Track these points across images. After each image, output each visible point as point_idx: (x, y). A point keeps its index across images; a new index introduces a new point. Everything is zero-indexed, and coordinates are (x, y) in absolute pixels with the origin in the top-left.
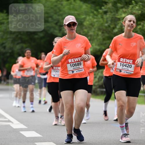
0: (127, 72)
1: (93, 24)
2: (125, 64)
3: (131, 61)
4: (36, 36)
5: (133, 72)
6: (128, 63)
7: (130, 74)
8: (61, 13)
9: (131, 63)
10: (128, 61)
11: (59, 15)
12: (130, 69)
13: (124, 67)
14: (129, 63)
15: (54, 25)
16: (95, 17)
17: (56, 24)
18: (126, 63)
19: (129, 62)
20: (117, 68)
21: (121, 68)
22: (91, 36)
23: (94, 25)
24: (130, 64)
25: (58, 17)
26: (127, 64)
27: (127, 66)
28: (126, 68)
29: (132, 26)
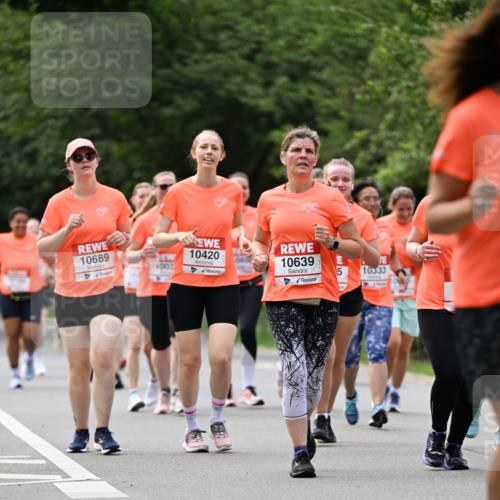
0: (209, 271)
1: (408, 58)
2: (202, 251)
3: (216, 241)
4: (167, 111)
5: (223, 270)
6: (209, 248)
7: (216, 274)
8: (271, 9)
9: (215, 246)
10: (208, 243)
11: (259, 22)
12: (215, 263)
13: (202, 259)
14: (213, 248)
15: (241, 62)
16: (417, 26)
17: (250, 57)
18: (204, 248)
19: (211, 246)
20: (185, 262)
21: (194, 263)
22: (397, 106)
23: (412, 62)
24: (214, 251)
25: (256, 28)
26: (208, 251)
27: (208, 255)
28: (207, 260)
29: (210, 159)
